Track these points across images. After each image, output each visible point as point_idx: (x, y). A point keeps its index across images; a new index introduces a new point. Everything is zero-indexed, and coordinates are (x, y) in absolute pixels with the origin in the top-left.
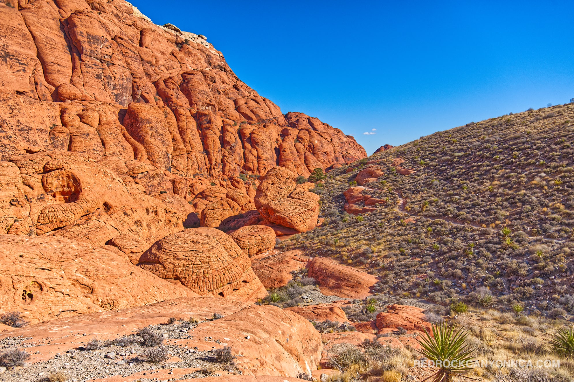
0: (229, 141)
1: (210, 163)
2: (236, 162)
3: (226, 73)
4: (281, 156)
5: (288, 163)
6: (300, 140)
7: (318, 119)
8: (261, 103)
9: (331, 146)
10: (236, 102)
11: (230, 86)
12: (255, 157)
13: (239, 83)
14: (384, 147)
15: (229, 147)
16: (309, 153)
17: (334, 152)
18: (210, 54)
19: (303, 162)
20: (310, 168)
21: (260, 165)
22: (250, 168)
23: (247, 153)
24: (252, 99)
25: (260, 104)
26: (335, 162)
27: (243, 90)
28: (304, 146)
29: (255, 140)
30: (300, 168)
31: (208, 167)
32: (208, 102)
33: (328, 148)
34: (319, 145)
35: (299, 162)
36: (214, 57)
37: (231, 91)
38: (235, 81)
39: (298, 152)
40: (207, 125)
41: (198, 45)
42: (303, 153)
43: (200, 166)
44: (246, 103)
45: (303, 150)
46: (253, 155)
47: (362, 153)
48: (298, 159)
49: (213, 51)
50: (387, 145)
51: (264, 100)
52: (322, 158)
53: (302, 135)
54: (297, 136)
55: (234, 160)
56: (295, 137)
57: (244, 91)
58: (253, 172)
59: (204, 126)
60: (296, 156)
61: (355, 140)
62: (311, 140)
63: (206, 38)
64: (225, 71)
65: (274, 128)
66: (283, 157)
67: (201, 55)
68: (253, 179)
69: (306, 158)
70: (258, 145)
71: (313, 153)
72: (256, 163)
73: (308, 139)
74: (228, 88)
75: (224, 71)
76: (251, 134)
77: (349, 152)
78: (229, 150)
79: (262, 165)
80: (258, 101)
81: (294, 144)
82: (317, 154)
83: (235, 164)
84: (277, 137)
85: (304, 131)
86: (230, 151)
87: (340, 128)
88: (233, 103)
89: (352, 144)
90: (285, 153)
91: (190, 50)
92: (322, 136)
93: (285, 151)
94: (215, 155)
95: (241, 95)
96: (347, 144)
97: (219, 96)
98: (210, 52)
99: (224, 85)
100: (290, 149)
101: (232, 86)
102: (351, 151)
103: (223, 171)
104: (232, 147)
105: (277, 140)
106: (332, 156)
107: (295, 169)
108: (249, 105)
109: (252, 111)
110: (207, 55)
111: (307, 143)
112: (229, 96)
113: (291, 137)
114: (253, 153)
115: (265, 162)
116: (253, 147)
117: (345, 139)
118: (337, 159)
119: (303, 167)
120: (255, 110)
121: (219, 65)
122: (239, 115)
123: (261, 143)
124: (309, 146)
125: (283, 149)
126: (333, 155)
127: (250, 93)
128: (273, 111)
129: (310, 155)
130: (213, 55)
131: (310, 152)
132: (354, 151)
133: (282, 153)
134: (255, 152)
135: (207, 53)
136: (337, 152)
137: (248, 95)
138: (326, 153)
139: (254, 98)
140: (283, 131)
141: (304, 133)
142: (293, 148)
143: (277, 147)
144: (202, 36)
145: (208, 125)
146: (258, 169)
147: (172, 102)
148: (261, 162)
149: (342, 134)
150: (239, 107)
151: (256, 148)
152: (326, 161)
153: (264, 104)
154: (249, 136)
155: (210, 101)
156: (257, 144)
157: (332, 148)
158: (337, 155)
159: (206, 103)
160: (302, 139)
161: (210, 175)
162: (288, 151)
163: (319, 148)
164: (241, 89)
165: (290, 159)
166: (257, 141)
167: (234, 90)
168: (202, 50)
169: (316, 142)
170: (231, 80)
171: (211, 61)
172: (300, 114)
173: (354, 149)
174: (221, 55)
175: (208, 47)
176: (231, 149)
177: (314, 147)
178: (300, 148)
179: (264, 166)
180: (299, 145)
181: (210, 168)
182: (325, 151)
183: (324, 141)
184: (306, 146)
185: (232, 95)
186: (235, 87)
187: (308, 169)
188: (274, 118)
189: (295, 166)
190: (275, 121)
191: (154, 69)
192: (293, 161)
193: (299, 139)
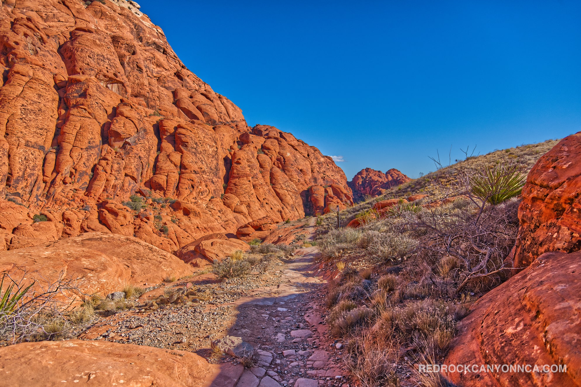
0: (119, 131)
1: (57, 170)
2: (128, 171)
3: (165, 56)
4: (233, 169)
5: (242, 181)
6: (266, 151)
7: (292, 135)
8: (214, 100)
9: (308, 163)
10: (175, 93)
11: (169, 73)
12: (176, 165)
13: (184, 72)
14: (365, 169)
15: (121, 144)
16: (278, 169)
17: (312, 171)
18: (140, 24)
19: (268, 181)
20: (278, 190)
21: (182, 181)
22: (160, 185)
23: (162, 158)
24: (202, 94)
25: (212, 101)
26: (313, 184)
27: (188, 80)
28: (271, 159)
29: (180, 138)
30: (261, 190)
31: (49, 180)
32: (111, 75)
33: (305, 165)
34: (293, 159)
35: (261, 181)
36: (147, 30)
37: (169, 79)
38: (180, 68)
39: (261, 166)
40: (79, 99)
41: (122, 9)
42: (269, 169)
43: (16, 175)
44: (191, 97)
45: (268, 164)
46: (171, 161)
47: (341, 176)
48: (260, 176)
49: (147, 23)
50: (368, 169)
51: (219, 97)
52: (296, 176)
53: (268, 144)
54: (262, 146)
55: (125, 168)
56: (259, 147)
57: (191, 83)
58: (165, 194)
59: (73, 102)
60: (257, 171)
61: (333, 162)
62: (282, 151)
63: (139, 6)
64: (165, 52)
65: (228, 132)
66: (235, 171)
67: (125, 22)
68: (158, 207)
69: (272, 176)
70: (186, 146)
71: (284, 170)
72: (175, 176)
73: (277, 151)
74: (165, 74)
75: (163, 53)
76: (176, 128)
77: (327, 174)
78: (119, 150)
79: (186, 181)
80: (210, 96)
81: (256, 155)
82: (289, 171)
83: (126, 175)
84: (232, 144)
85: (272, 140)
86: (122, 152)
87: (316, 146)
88: (171, 95)
89: (330, 165)
90: (239, 166)
91: (104, 10)
92: (296, 150)
93: (240, 163)
94: (75, 154)
95: (186, 86)
96: (324, 165)
97: (139, 75)
98: (142, 23)
99: (159, 69)
100: (248, 161)
101: (172, 72)
102: (329, 173)
103: (89, 190)
104: (126, 143)
105: (231, 148)
106: (309, 176)
107: (253, 191)
108: (194, 99)
109: (199, 108)
110: (135, 25)
111: (275, 156)
112: (166, 85)
113: (252, 146)
114: (173, 159)
115: (193, 176)
116: (177, 149)
117: (322, 160)
118: (315, 180)
119: (266, 188)
120: (203, 107)
121: (155, 43)
122: (178, 111)
123: (191, 143)
124: (278, 160)
125: (236, 160)
126: (311, 175)
127: (200, 86)
128: (231, 112)
129: (278, 172)
130: (145, 28)
131: (279, 167)
132: (333, 174)
133: (235, 165)
134: (176, 157)
135: (136, 22)
136: (315, 170)
137: (197, 88)
138: (301, 170)
139: (205, 92)
140: (241, 137)
141: (271, 142)
142: (254, 161)
143: (230, 157)
144: (132, 2)
145: (81, 100)
146: (177, 188)
147: (15, 55)
148: (186, 176)
149: (319, 153)
150: (179, 100)
151: (182, 152)
152: (302, 180)
153: (219, 102)
154: (172, 131)
155: (115, 75)
156: (185, 144)
157: (309, 166)
158: (315, 175)
159: (105, 76)
160: (269, 149)
161: (47, 198)
162: (244, 163)
163: (292, 162)
164: (186, 78)
165: (247, 176)
166: (184, 139)
167: (176, 79)
168: (127, 17)
169: (289, 154)
170: (172, 66)
171: (141, 35)
172: (271, 127)
173: (333, 170)
174: (160, 31)
175: (139, 16)
176: (124, 147)
177: (285, 162)
178: (264, 161)
179: (190, 182)
180: (263, 156)
181: (53, 182)
182: (300, 168)
183: (298, 156)
184: (274, 159)
185: (170, 84)
186: (178, 75)
187: (275, 191)
188: (232, 121)
189: (254, 186)
190: (234, 125)
191: (10, 9)
192: (250, 178)
193: (264, 149)
